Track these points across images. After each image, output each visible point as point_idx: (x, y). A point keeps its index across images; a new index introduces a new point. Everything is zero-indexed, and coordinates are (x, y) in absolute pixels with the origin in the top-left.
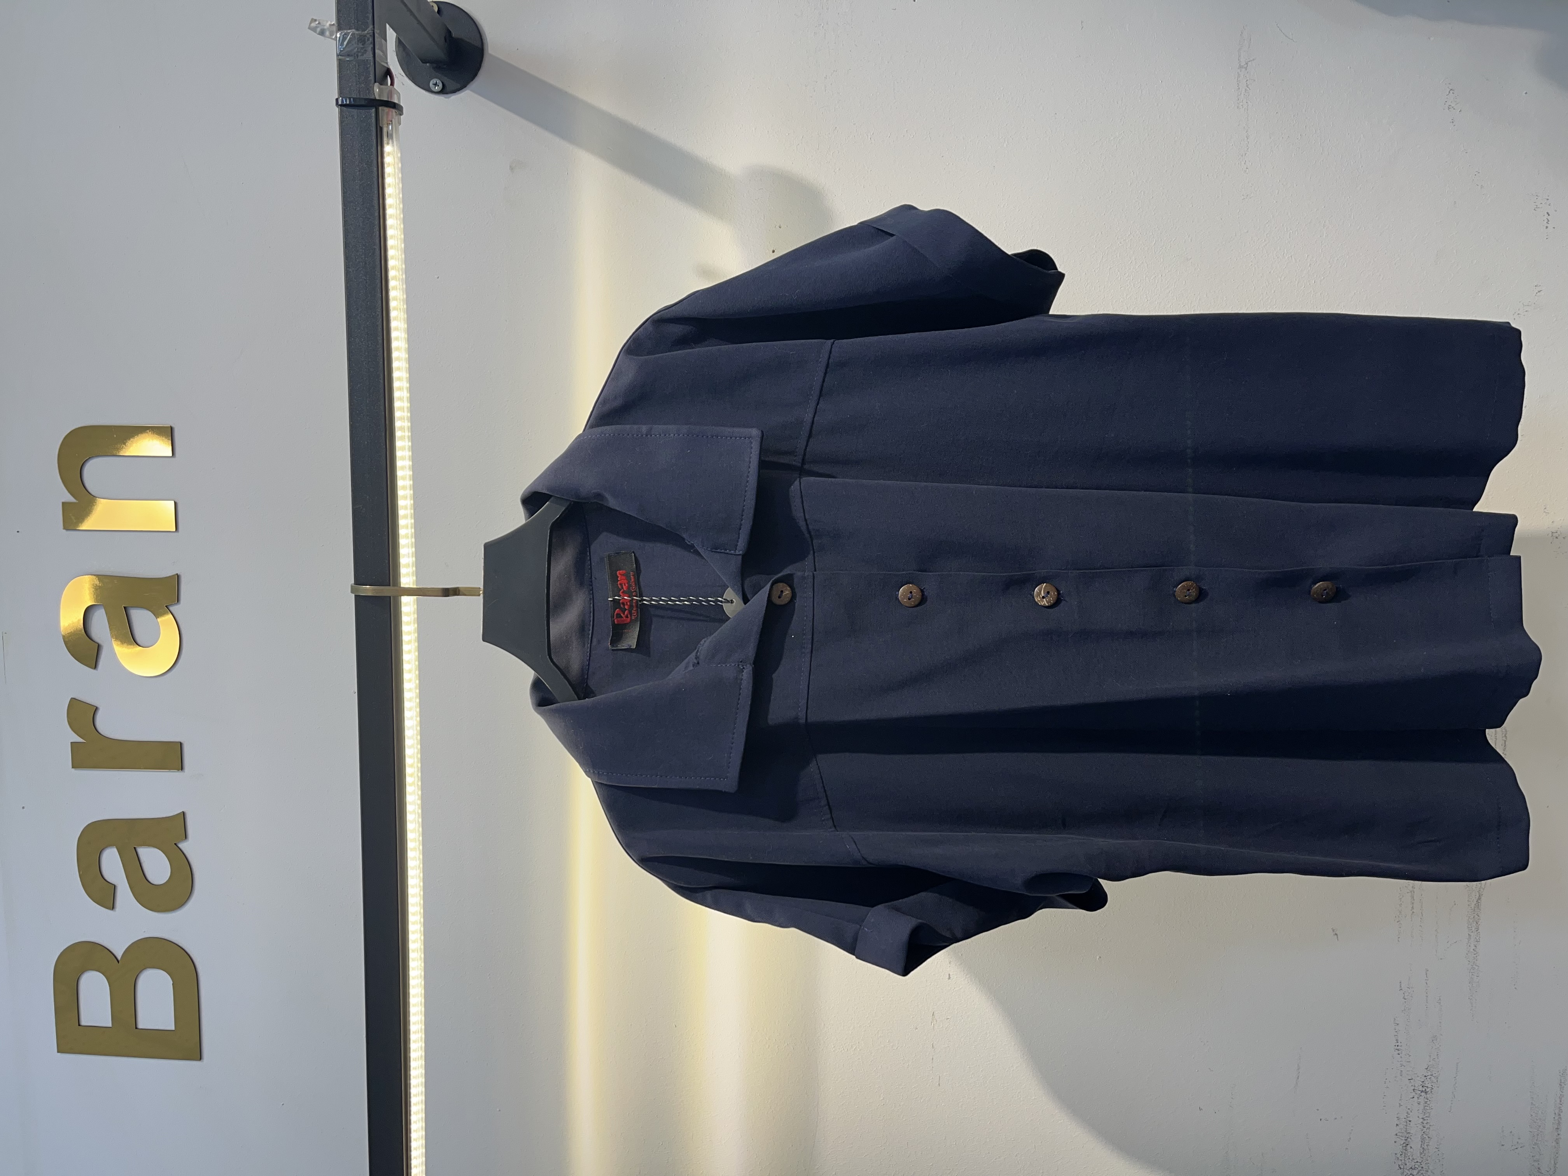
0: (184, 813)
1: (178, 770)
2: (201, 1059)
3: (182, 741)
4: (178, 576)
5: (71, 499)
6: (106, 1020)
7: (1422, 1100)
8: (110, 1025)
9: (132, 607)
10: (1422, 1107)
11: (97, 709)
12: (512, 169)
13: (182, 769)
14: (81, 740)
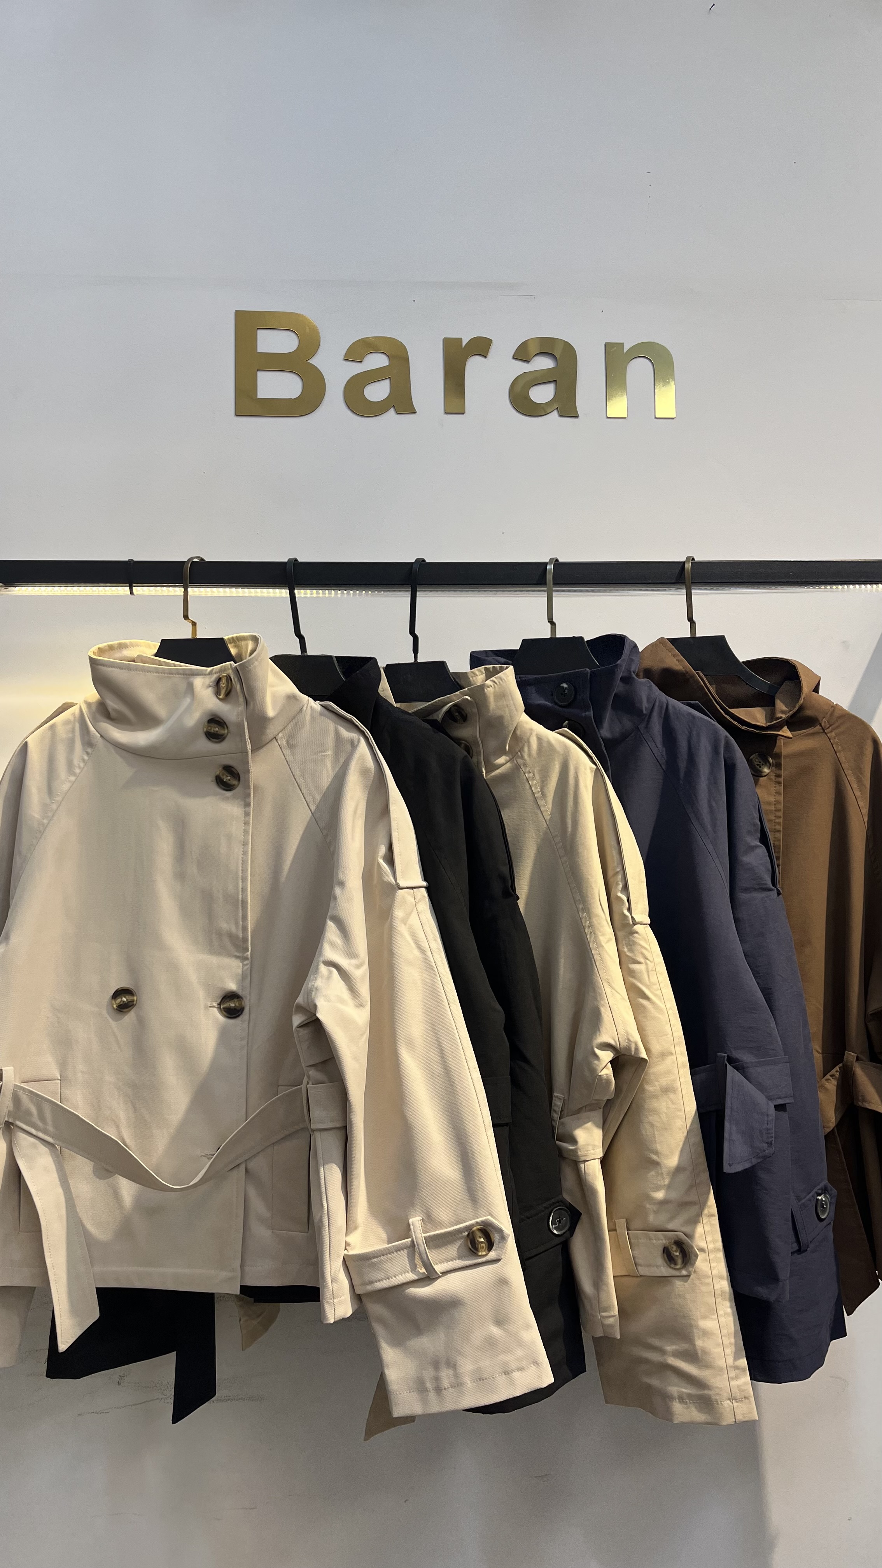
0: (415, 413)
1: (445, 410)
2: (236, 415)
3: (465, 414)
4: (577, 417)
5: (626, 348)
6: (261, 349)
8: (259, 351)
9: (556, 385)
11: (486, 357)
12: (844, 642)
13: (446, 413)
14: (463, 345)
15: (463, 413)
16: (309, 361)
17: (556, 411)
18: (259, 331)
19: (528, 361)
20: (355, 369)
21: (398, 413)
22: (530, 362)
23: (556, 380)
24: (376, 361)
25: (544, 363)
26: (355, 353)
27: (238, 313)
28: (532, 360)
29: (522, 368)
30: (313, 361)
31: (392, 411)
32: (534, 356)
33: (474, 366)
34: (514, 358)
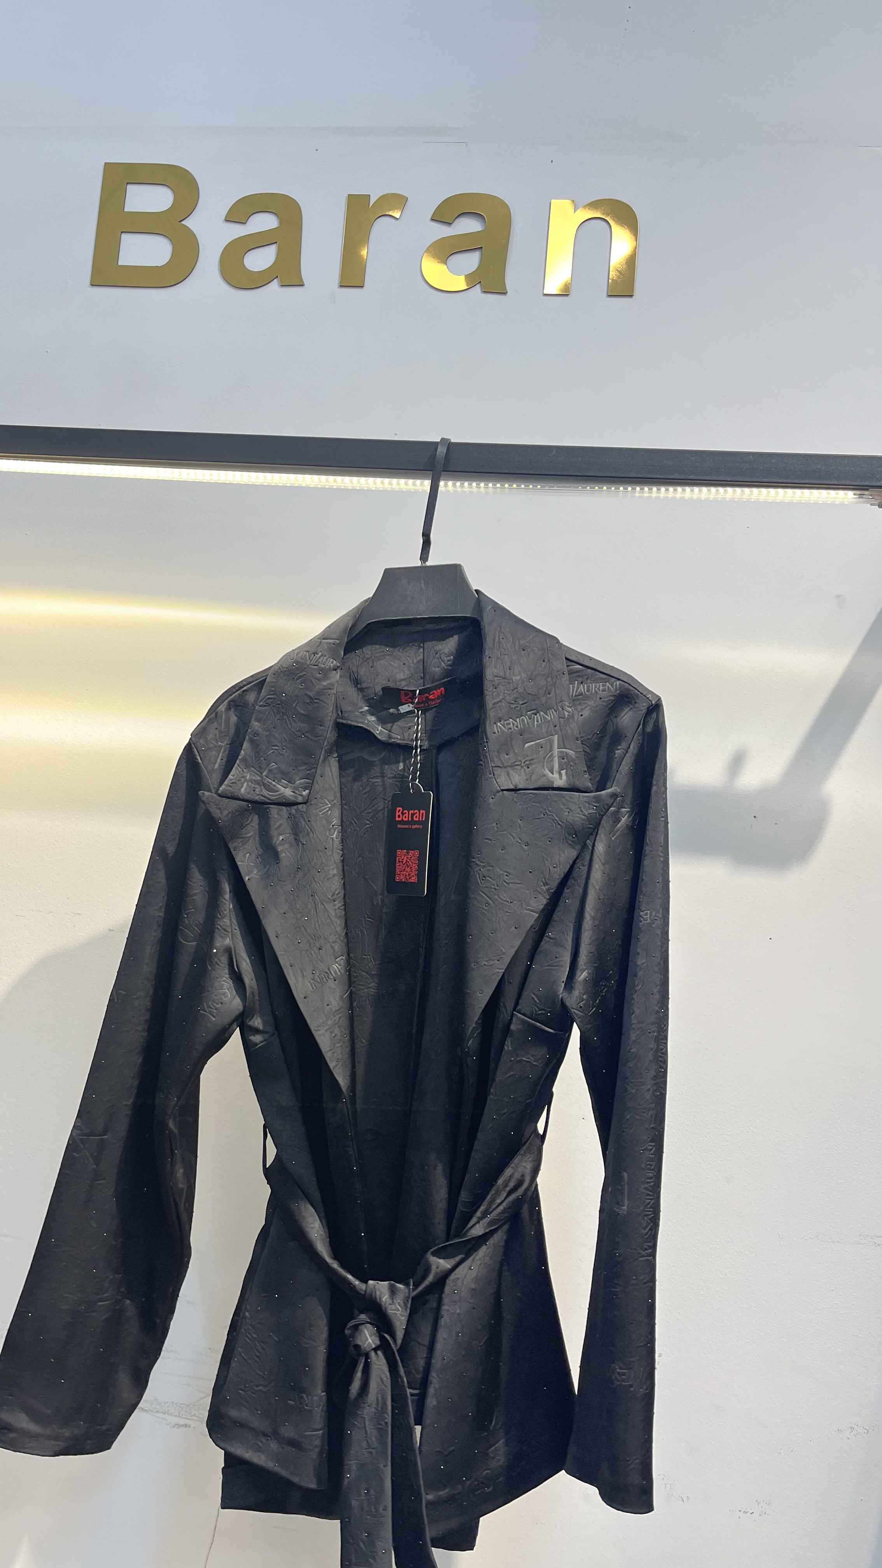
0: (303, 285)
1: (340, 283)
4: (505, 293)
6: (130, 207)
8: (126, 210)
9: (482, 253)
13: (341, 287)
14: (371, 204)
15: (363, 287)
16: (183, 222)
17: (478, 286)
18: (129, 186)
19: (450, 224)
20: (237, 231)
21: (282, 286)
22: (453, 225)
23: (482, 247)
24: (264, 222)
25: (469, 226)
28: (456, 223)
29: (444, 232)
30: (186, 223)
31: (275, 283)
32: (456, 218)
33: (381, 229)
34: (433, 220)
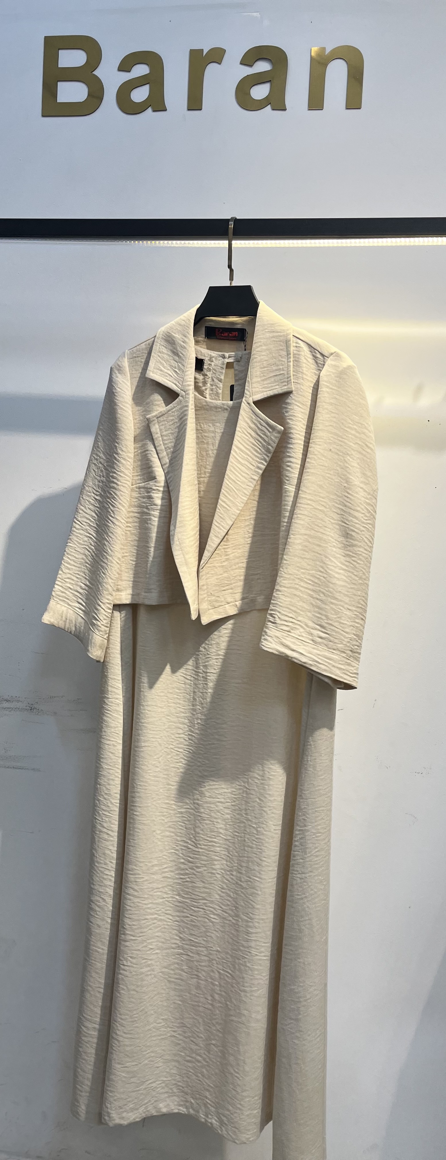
0: (166, 110)
1: (188, 107)
2: (43, 116)
4: (285, 110)
5: (328, 51)
6: (61, 64)
7: (28, 708)
8: (59, 66)
9: (271, 84)
10: (25, 707)
11: (220, 64)
13: (189, 110)
15: (201, 109)
16: (93, 73)
17: (269, 106)
18: (60, 51)
19: (251, 66)
20: (126, 77)
21: (154, 111)
22: (253, 66)
23: (271, 80)
24: (141, 70)
25: (262, 67)
26: (125, 65)
27: (46, 38)
28: (255, 65)
29: (248, 71)
30: (95, 73)
31: (150, 110)
32: (255, 62)
33: (211, 70)
34: (241, 64)
